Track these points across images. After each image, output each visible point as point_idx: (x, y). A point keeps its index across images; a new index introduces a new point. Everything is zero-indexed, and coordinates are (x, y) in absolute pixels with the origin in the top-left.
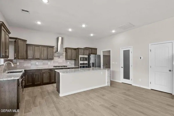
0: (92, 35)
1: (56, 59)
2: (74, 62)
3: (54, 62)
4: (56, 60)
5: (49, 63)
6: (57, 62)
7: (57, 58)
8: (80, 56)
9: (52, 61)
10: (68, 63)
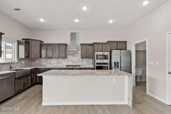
0: (111, 21)
1: (70, 57)
2: (92, 61)
3: (68, 61)
4: (70, 59)
5: (63, 62)
6: (71, 61)
7: (72, 56)
8: (96, 53)
9: (66, 60)
10: (85, 62)
